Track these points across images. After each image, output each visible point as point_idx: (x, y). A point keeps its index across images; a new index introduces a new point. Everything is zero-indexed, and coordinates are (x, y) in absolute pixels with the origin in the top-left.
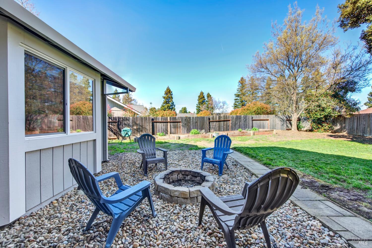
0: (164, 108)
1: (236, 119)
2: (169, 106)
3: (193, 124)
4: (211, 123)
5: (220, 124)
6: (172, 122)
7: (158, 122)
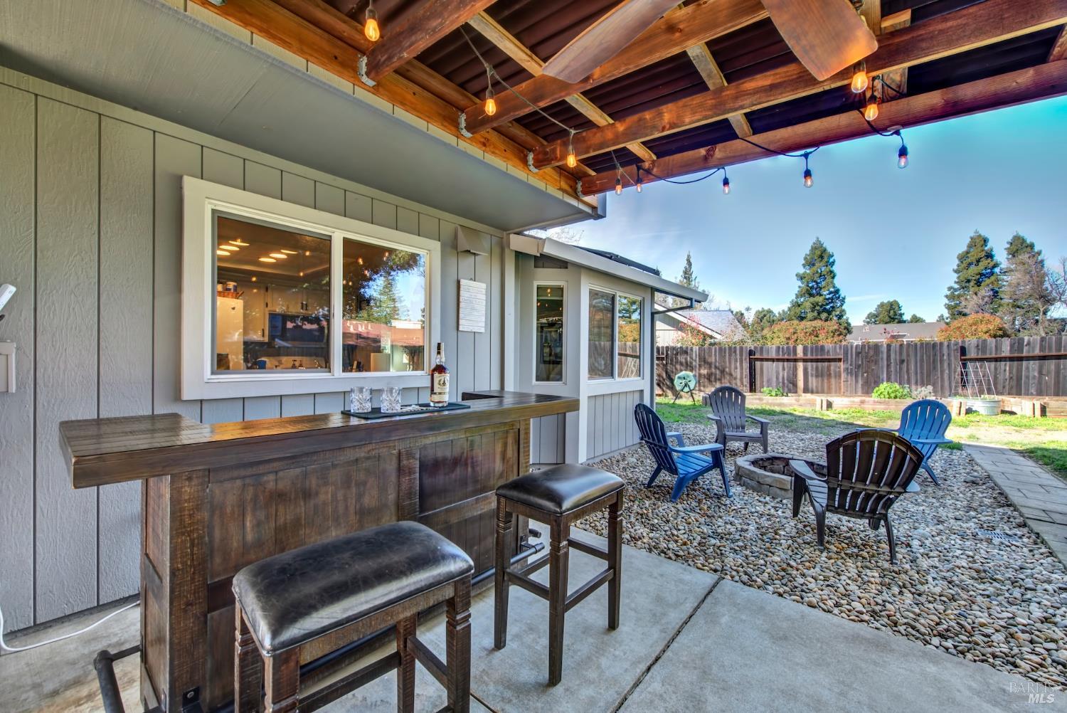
0: (798, 310)
2: (817, 304)
3: (888, 366)
4: (969, 365)
5: (1019, 371)
6: (812, 361)
7: (767, 360)
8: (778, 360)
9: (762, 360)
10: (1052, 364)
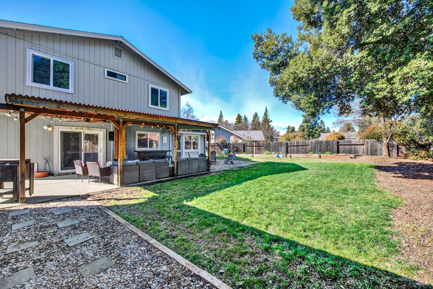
1: (316, 144)
4: (289, 147)
5: (298, 148)
6: (257, 146)
7: (247, 146)
8: (250, 146)
9: (246, 146)
10: (304, 147)
